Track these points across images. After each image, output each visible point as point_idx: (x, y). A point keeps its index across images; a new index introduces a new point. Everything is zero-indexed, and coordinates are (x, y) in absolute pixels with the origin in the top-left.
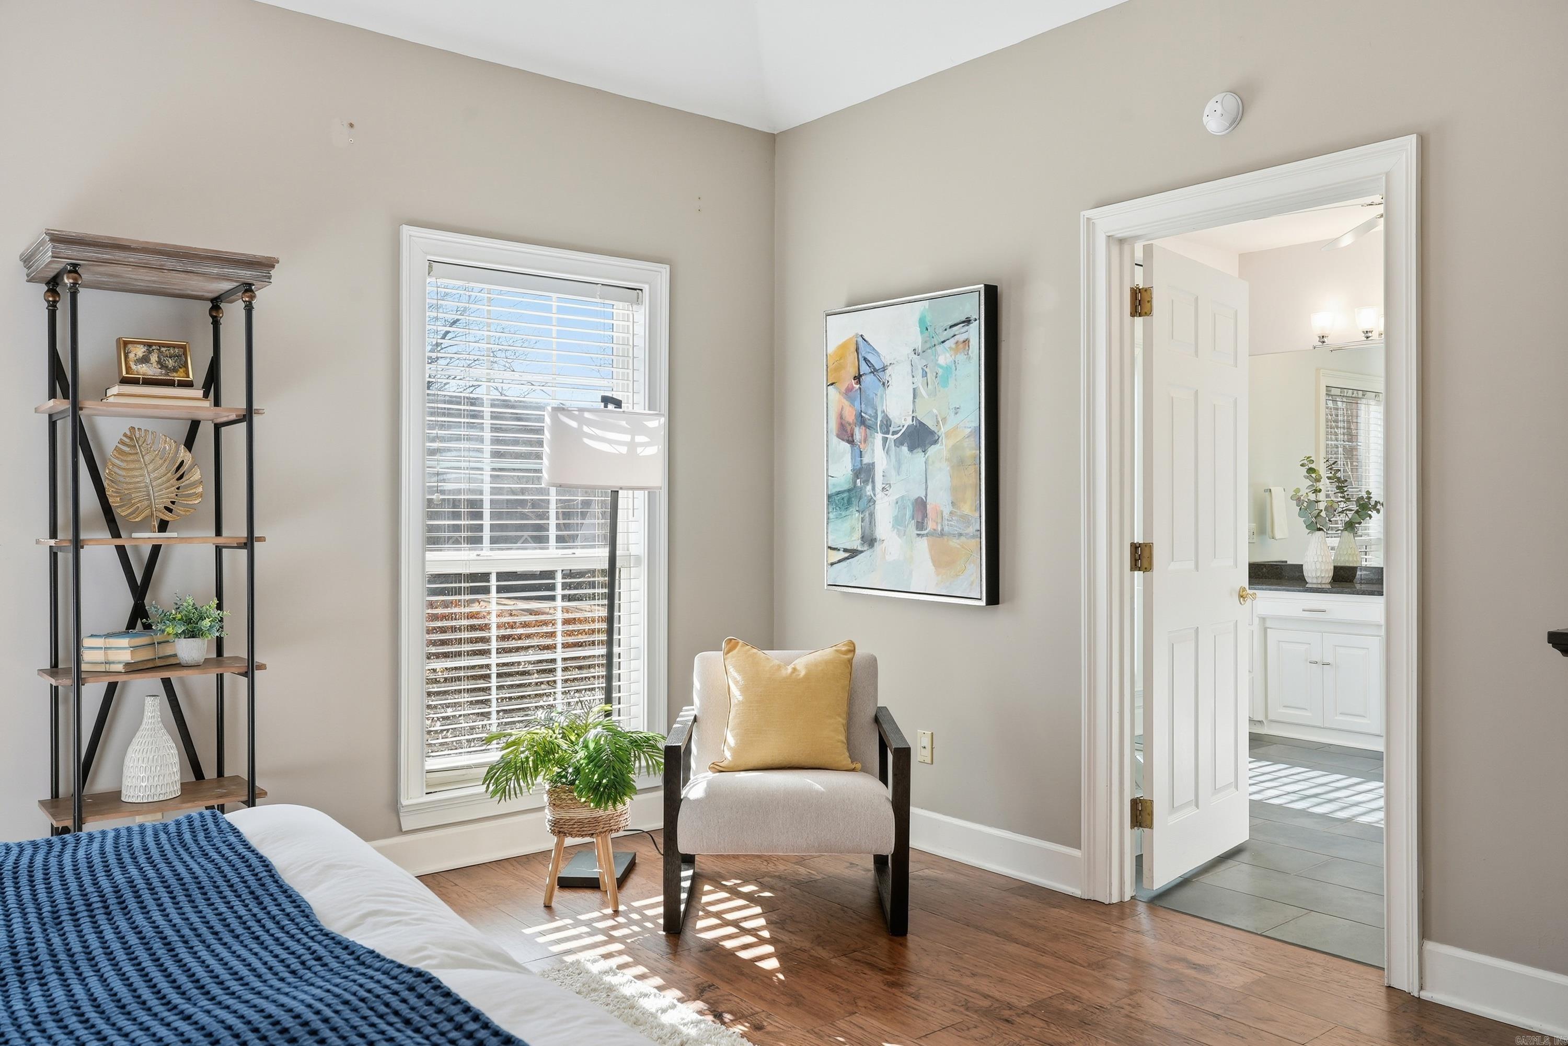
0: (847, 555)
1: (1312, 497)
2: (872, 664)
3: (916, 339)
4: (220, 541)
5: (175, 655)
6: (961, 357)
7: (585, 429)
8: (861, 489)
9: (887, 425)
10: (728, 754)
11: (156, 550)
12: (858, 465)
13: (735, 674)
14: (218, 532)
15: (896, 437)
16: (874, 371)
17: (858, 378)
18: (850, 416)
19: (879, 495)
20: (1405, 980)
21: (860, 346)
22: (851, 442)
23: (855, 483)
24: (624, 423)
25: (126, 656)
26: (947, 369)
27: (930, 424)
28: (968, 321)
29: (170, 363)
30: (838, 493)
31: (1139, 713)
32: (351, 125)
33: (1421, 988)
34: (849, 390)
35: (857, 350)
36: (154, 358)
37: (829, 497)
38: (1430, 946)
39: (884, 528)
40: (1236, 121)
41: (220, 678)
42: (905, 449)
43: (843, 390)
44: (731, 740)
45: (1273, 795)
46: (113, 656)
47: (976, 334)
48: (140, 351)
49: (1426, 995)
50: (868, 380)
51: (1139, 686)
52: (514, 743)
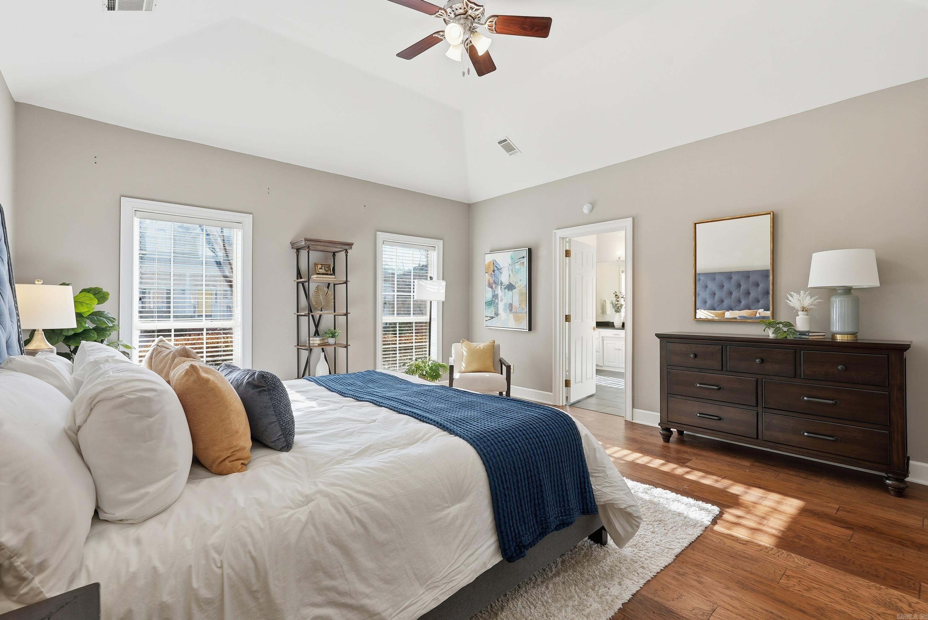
0: (490, 318)
1: (616, 303)
2: (499, 346)
3: (510, 262)
4: (335, 314)
5: (328, 342)
6: (522, 267)
7: (427, 285)
8: (494, 301)
9: (502, 283)
10: (463, 368)
11: (320, 316)
12: (494, 294)
13: (465, 349)
14: (335, 312)
15: (504, 287)
16: (498, 269)
17: (494, 271)
18: (492, 281)
19: (500, 302)
20: (629, 419)
21: (494, 263)
22: (492, 288)
23: (493, 299)
24: (436, 284)
25: (318, 342)
26: (518, 269)
27: (514, 284)
28: (524, 257)
29: (327, 269)
30: (488, 302)
31: (567, 364)
32: (365, 206)
33: (632, 420)
34: (491, 274)
35: (493, 264)
36: (323, 268)
37: (486, 303)
38: (634, 410)
39: (501, 311)
40: (591, 211)
41: (335, 348)
42: (506, 290)
43: (490, 274)
44: (464, 365)
45: (603, 383)
46: (315, 342)
47: (526, 261)
48: (320, 266)
49: (633, 421)
50: (496, 272)
51: (567, 357)
52: (410, 365)
